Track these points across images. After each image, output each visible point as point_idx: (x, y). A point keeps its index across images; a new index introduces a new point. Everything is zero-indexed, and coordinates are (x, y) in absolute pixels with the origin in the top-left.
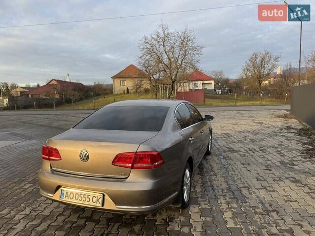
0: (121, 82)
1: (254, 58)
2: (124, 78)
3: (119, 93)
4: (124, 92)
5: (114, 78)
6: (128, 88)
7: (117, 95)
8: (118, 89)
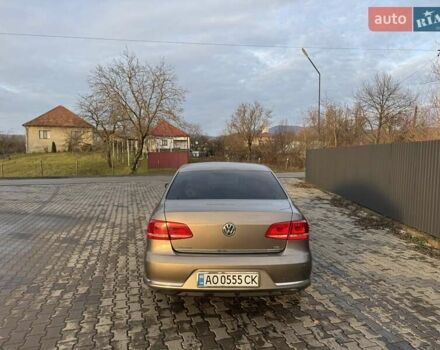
0: (42, 133)
1: (242, 111)
2: (46, 126)
3: (37, 151)
4: (46, 149)
5: (27, 125)
6: (54, 144)
7: (34, 154)
8: (35, 145)
